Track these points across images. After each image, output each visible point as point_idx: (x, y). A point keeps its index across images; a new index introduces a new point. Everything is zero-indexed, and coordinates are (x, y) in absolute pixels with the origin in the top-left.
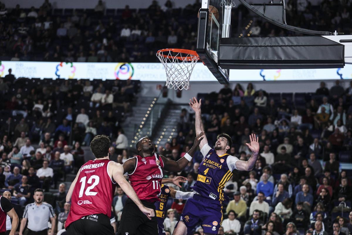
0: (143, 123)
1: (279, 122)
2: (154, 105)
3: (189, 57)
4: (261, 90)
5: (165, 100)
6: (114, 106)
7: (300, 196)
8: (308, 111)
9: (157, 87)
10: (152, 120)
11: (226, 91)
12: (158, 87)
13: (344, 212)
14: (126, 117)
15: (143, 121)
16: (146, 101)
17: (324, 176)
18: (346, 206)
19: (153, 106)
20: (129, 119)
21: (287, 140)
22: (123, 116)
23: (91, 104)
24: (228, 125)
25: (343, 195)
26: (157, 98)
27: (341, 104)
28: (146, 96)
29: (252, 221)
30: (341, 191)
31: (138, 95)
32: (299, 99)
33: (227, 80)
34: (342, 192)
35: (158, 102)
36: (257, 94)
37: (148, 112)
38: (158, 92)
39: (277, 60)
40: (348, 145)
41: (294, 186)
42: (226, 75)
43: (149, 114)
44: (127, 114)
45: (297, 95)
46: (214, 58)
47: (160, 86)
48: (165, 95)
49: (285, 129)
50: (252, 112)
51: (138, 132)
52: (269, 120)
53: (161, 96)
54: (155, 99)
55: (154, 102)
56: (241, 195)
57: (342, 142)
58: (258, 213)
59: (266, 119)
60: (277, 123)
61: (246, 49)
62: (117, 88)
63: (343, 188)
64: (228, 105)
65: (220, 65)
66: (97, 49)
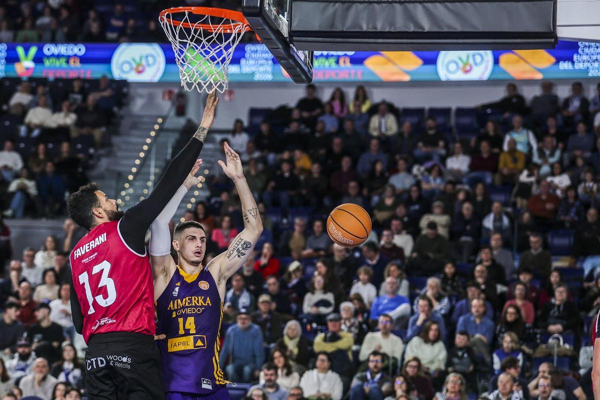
0: (134, 170)
1: (422, 169)
2: (158, 132)
3: (227, 26)
4: (384, 102)
5: (182, 121)
6: (74, 133)
7: (467, 322)
8: (484, 146)
9: (164, 95)
10: (153, 163)
11: (310, 104)
12: (166, 95)
13: (558, 356)
14: (99, 158)
15: (135, 166)
16: (139, 125)
17: (518, 281)
18: (564, 343)
19: (155, 136)
20: (104, 163)
21: (439, 206)
22: (91, 156)
23: (23, 130)
24: (316, 175)
25: (558, 319)
26: (165, 118)
27: (552, 131)
28: (142, 113)
29: (369, 376)
30: (554, 313)
31: (122, 112)
32: (466, 120)
33: (308, 74)
34: (557, 314)
35: (166, 126)
37: (145, 148)
38: (166, 106)
39: (413, 32)
40: (567, 218)
41: (454, 302)
42: (306, 64)
43: (148, 153)
44: (102, 152)
45: (461, 112)
46: (279, 26)
47: (170, 93)
48: (181, 111)
49: (434, 183)
51: (124, 189)
52: (401, 164)
53: (173, 113)
54: (160, 120)
55: (157, 127)
56: (343, 321)
57: (555, 211)
58: (378, 358)
59: (395, 163)
60: (419, 170)
61: (348, 9)
62: (78, 97)
63: (559, 306)
64: (313, 131)
65: (294, 43)
66: (36, 14)
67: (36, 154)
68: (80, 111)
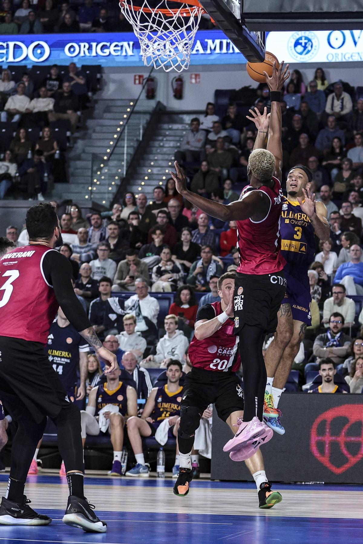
0: (108, 150)
2: (130, 114)
3: (185, 10)
4: (340, 82)
5: (152, 104)
6: (52, 118)
9: (135, 80)
10: (125, 143)
12: (137, 80)
14: (75, 140)
16: (112, 108)
19: (127, 118)
20: (80, 144)
22: (68, 139)
23: (3, 116)
26: (136, 101)
29: (329, 336)
31: (95, 97)
33: (261, 53)
35: (136, 109)
36: (330, 89)
37: (118, 129)
38: (137, 90)
43: (122, 132)
44: (77, 135)
46: (232, 10)
47: (141, 77)
48: (151, 94)
50: (322, 125)
51: (100, 169)
52: (358, 139)
53: (143, 96)
54: (131, 103)
55: (129, 110)
58: (338, 319)
65: (246, 24)
66: (14, 8)
67: (18, 138)
68: (57, 96)
